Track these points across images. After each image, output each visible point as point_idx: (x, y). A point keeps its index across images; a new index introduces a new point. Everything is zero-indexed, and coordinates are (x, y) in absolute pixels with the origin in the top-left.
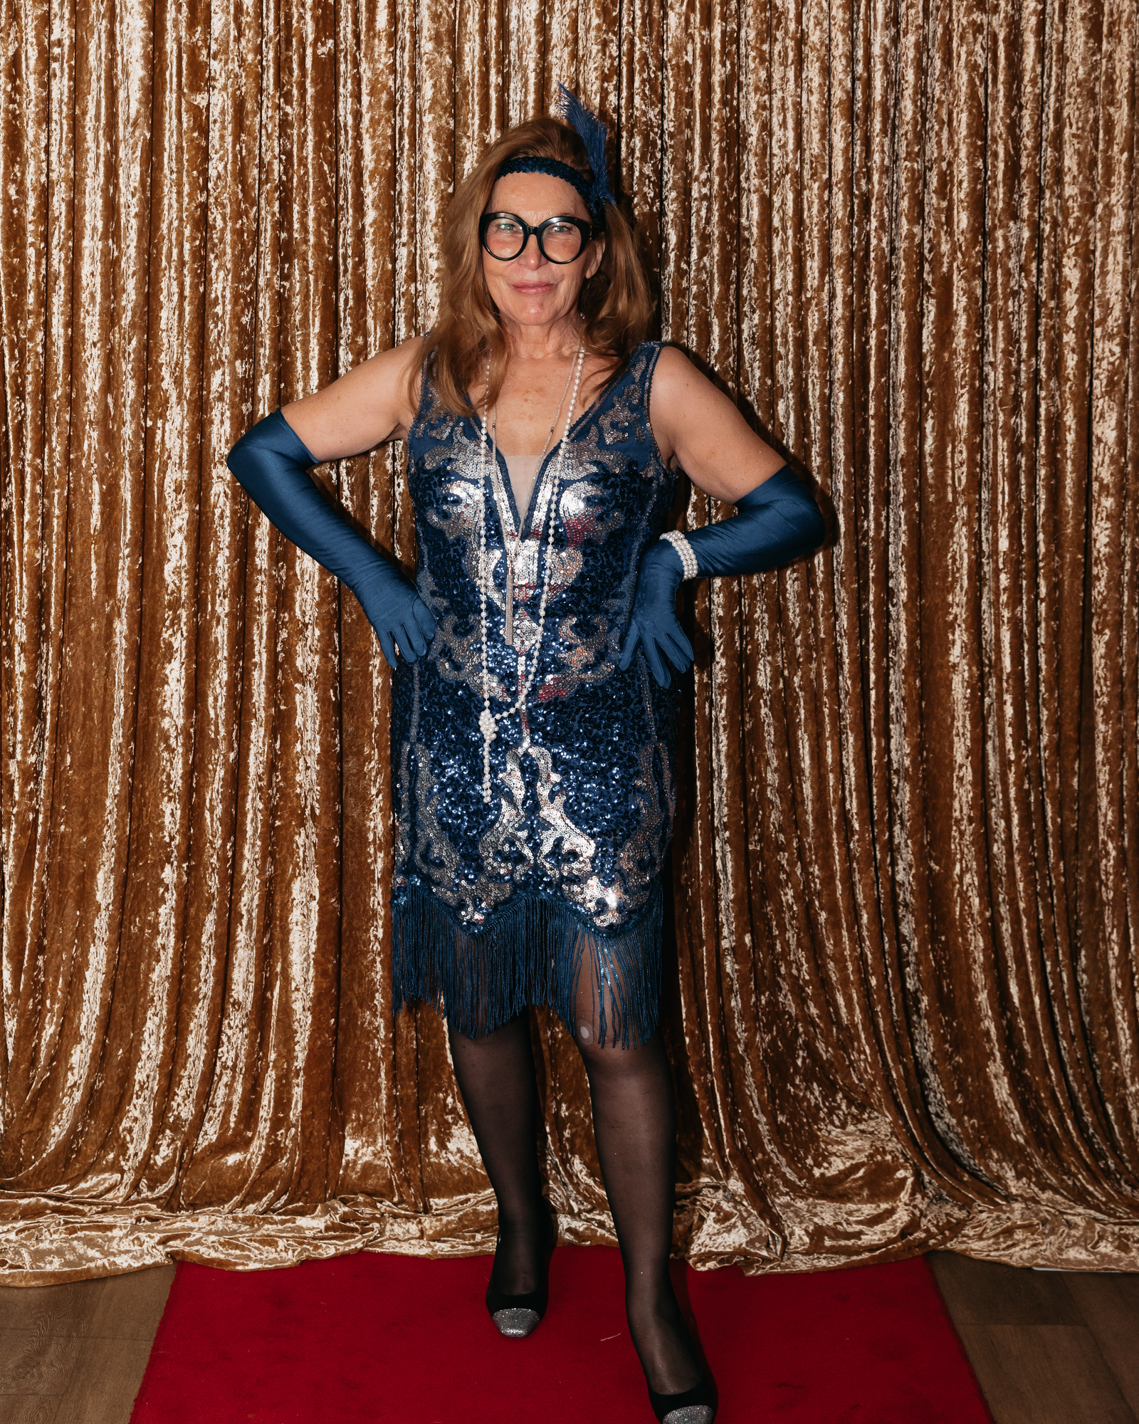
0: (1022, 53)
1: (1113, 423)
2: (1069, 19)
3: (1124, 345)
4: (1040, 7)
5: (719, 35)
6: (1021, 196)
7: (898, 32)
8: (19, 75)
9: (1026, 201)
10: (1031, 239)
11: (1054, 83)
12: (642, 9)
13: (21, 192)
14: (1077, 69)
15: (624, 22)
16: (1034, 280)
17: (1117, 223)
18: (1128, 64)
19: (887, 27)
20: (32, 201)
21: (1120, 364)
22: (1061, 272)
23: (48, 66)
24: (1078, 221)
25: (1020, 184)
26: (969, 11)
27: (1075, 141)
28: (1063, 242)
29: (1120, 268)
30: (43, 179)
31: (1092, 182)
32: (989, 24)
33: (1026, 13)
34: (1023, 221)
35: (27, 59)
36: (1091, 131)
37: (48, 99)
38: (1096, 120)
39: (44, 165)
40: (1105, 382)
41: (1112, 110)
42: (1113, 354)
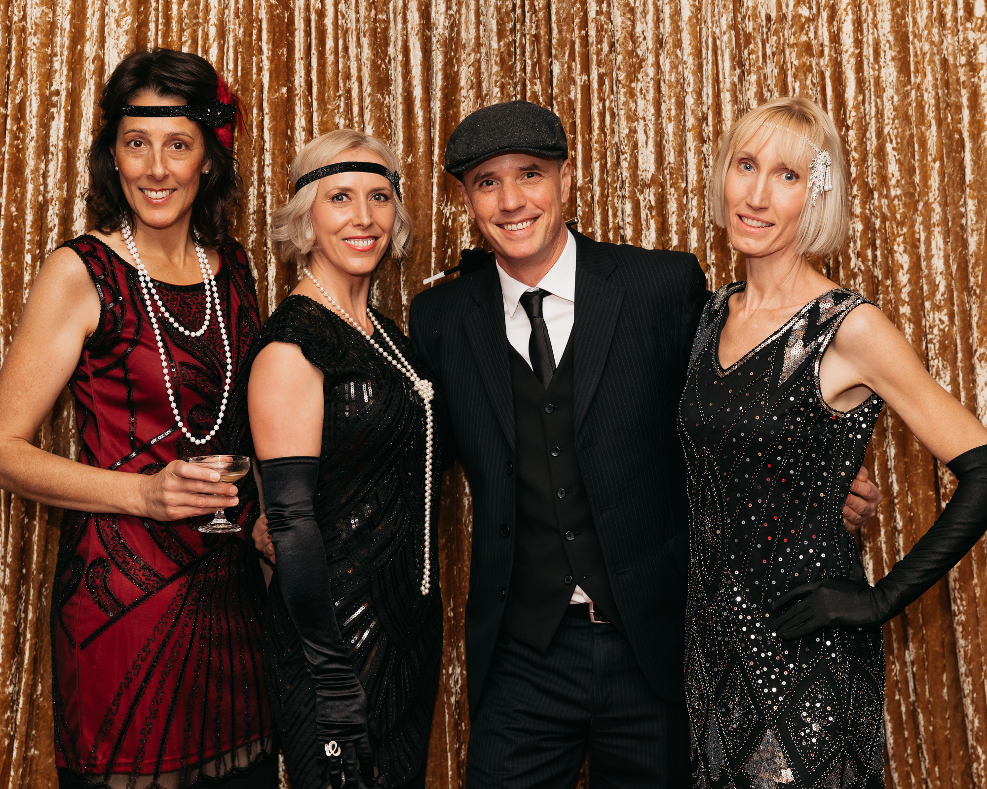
0: (845, 86)
1: (948, 379)
2: (882, 60)
3: (951, 316)
4: (857, 51)
5: (596, 78)
6: (854, 197)
7: (743, 72)
8: (23, 117)
9: (857, 201)
10: (864, 232)
11: (873, 110)
12: (531, 58)
13: (21, 210)
14: (892, 98)
15: (518, 69)
16: (870, 263)
17: (936, 217)
18: (933, 93)
19: (733, 68)
20: (29, 218)
21: (949, 330)
22: (893, 257)
23: (47, 111)
24: (904, 216)
25: (852, 188)
26: (799, 56)
27: (896, 153)
28: (893, 233)
29: (942, 253)
30: (41, 198)
31: (912, 184)
32: (818, 64)
33: (845, 57)
34: (857, 216)
35: (31, 105)
36: (908, 144)
37: (47, 136)
38: (912, 136)
39: (42, 188)
40: (937, 346)
41: (923, 128)
42: (942, 322)
